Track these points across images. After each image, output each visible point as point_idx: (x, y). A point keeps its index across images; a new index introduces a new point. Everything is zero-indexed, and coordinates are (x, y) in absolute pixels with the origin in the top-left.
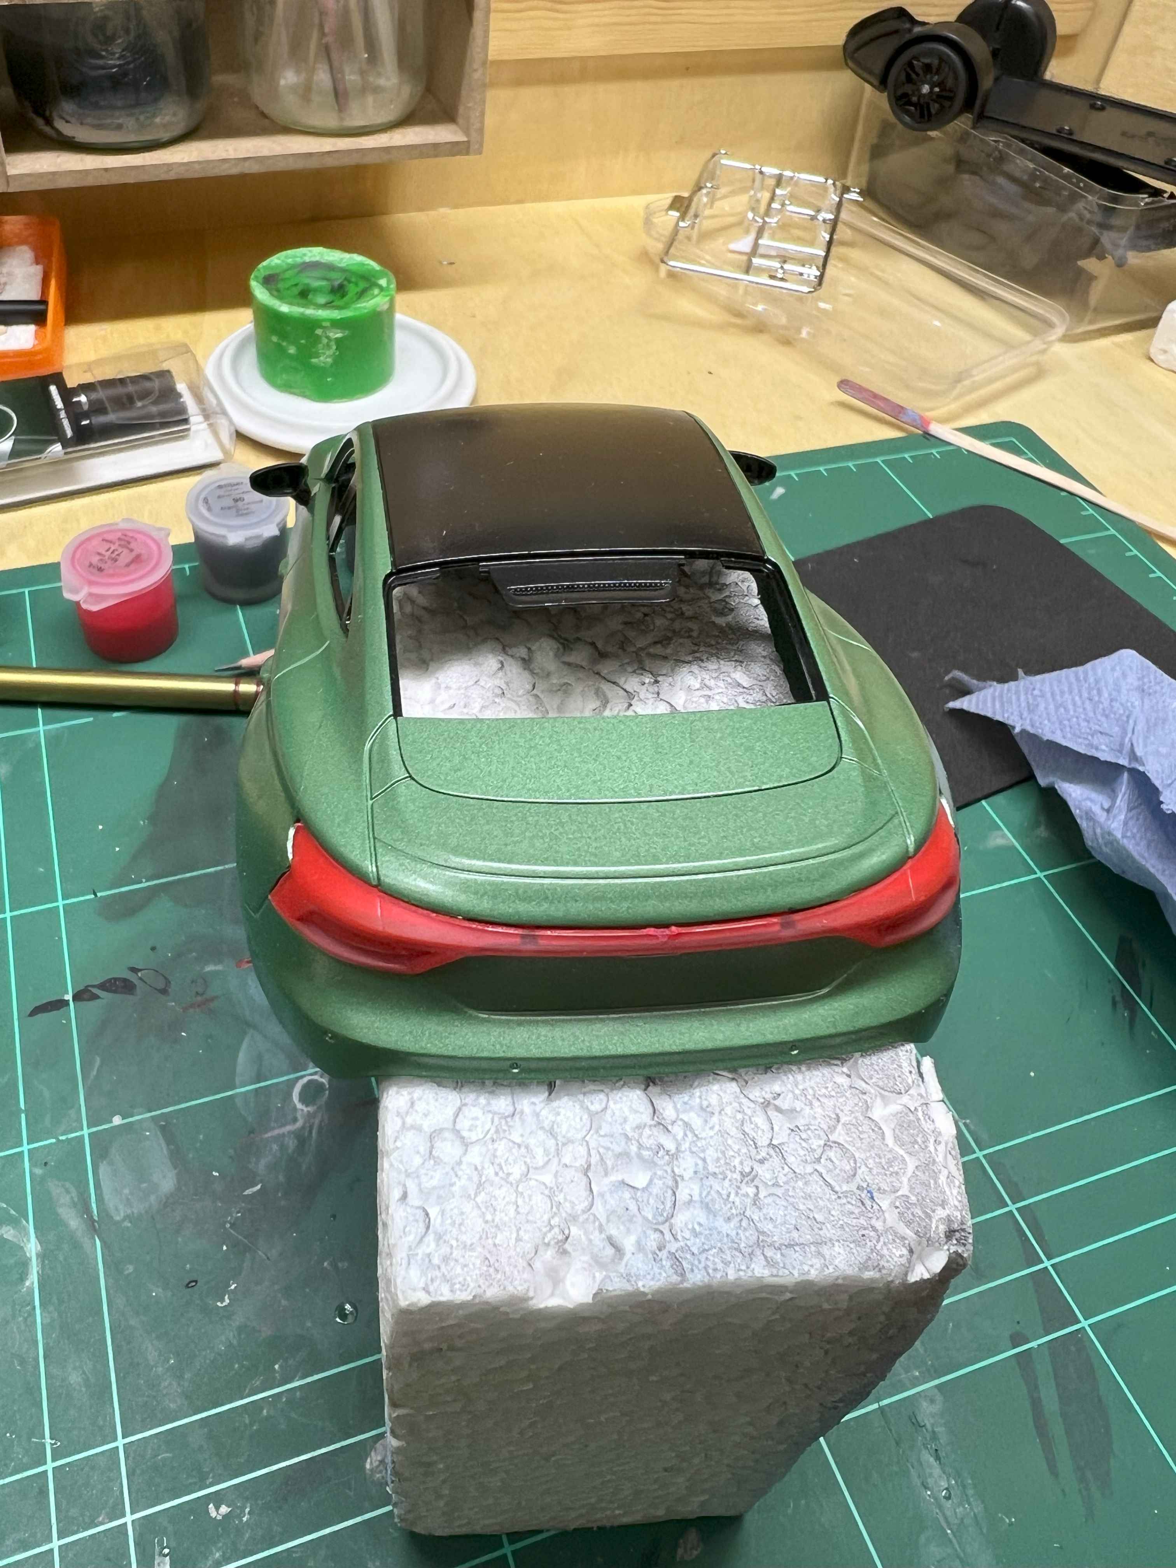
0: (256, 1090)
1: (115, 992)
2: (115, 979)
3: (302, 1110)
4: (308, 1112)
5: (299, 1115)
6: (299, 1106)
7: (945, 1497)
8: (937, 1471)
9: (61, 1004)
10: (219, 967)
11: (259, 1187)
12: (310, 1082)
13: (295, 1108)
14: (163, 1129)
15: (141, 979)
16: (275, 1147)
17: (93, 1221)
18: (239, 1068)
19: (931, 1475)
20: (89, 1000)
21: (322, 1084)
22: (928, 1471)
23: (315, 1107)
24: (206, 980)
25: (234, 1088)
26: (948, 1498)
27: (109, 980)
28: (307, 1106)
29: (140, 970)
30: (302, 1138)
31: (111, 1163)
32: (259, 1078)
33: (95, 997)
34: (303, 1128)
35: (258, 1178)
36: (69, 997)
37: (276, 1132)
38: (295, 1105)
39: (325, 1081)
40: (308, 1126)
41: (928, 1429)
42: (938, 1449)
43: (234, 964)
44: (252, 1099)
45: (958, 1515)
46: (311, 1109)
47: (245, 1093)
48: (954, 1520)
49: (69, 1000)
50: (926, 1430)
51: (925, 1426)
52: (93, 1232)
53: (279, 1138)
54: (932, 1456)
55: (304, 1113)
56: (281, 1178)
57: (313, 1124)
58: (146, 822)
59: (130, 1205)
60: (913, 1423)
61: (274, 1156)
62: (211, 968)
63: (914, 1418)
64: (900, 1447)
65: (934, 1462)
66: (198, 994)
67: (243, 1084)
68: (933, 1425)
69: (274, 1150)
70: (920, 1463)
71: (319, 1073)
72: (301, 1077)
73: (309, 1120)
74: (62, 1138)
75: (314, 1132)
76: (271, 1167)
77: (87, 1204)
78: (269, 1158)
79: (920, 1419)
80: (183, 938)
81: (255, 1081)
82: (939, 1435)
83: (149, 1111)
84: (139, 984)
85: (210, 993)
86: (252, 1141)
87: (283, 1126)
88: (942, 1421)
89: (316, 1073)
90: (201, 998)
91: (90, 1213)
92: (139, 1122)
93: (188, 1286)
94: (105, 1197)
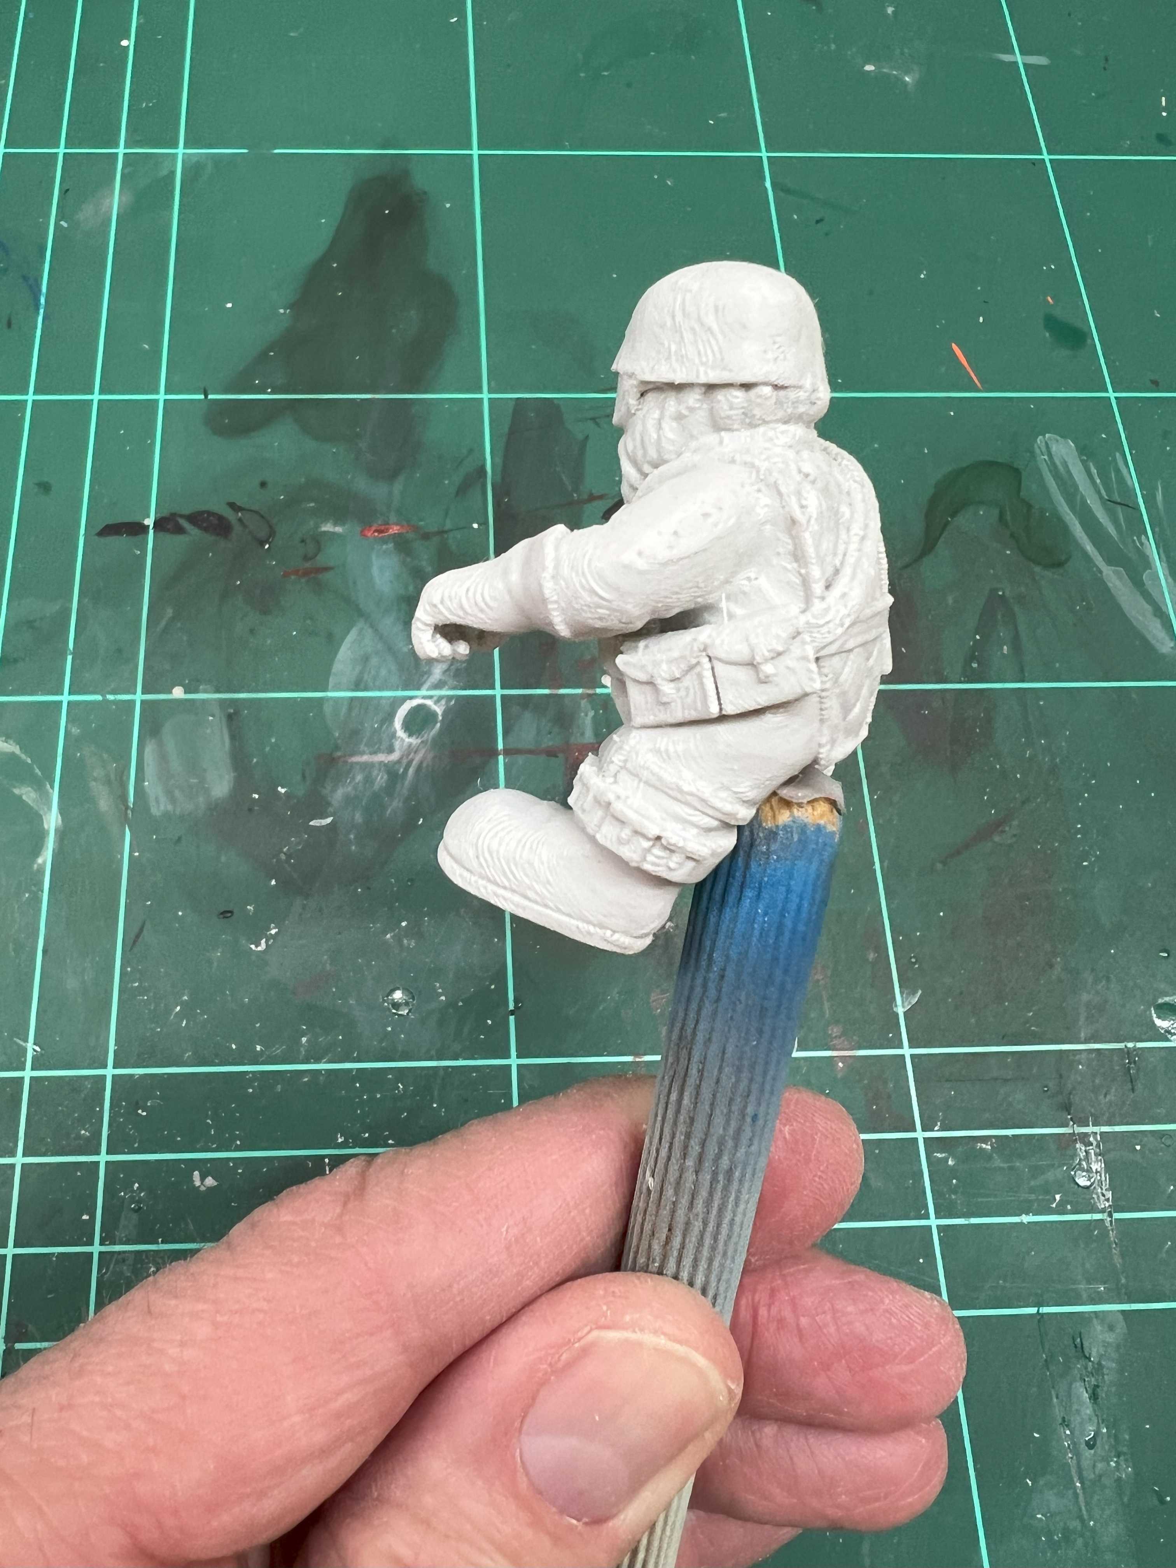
0: (352, 699)
1: (206, 530)
2: (209, 513)
3: (403, 740)
4: (410, 745)
5: (397, 744)
6: (401, 733)
7: (1087, 1443)
8: (1088, 1410)
9: (139, 529)
10: (339, 529)
11: (329, 820)
12: (420, 707)
13: (393, 735)
14: (230, 717)
15: (240, 520)
16: (359, 778)
17: (127, 808)
18: (337, 667)
19: (1078, 1412)
20: (173, 532)
21: (434, 714)
22: (1075, 1407)
23: (419, 741)
24: (318, 541)
25: (325, 690)
26: (1091, 1445)
27: (202, 513)
28: (410, 736)
29: (240, 509)
30: (393, 774)
31: (161, 744)
32: (357, 687)
33: (180, 530)
34: (399, 762)
35: (331, 809)
36: (149, 522)
38: (395, 732)
39: (439, 710)
40: (405, 761)
41: (1092, 1359)
42: (1097, 1386)
43: (359, 529)
44: (344, 710)
45: (1097, 1472)
46: (414, 741)
47: (336, 700)
48: (1089, 1475)
49: (149, 526)
50: (1090, 1360)
51: (1090, 1354)
52: (124, 820)
53: (367, 767)
54: (1087, 1392)
55: (405, 744)
56: (358, 817)
57: (412, 761)
58: (288, 311)
59: (173, 800)
60: (1076, 1347)
61: (355, 788)
62: (328, 527)
63: (1079, 1340)
64: (1048, 1369)
65: (1088, 1400)
66: (306, 558)
67: (337, 688)
68: (1101, 1356)
69: (357, 781)
70: (1069, 1395)
71: (435, 698)
72: (411, 698)
73: (409, 754)
74: (110, 697)
75: (411, 771)
76: (349, 801)
77: (124, 786)
78: (350, 789)
79: (1086, 1344)
80: (303, 480)
81: (352, 687)
82: (1105, 1371)
83: (218, 691)
84: (237, 528)
85: (321, 560)
86: (333, 759)
87: (375, 753)
88: (1114, 1355)
89: (431, 697)
90: (308, 565)
91: (124, 797)
92: (204, 701)
93: (222, 916)
94: (146, 783)
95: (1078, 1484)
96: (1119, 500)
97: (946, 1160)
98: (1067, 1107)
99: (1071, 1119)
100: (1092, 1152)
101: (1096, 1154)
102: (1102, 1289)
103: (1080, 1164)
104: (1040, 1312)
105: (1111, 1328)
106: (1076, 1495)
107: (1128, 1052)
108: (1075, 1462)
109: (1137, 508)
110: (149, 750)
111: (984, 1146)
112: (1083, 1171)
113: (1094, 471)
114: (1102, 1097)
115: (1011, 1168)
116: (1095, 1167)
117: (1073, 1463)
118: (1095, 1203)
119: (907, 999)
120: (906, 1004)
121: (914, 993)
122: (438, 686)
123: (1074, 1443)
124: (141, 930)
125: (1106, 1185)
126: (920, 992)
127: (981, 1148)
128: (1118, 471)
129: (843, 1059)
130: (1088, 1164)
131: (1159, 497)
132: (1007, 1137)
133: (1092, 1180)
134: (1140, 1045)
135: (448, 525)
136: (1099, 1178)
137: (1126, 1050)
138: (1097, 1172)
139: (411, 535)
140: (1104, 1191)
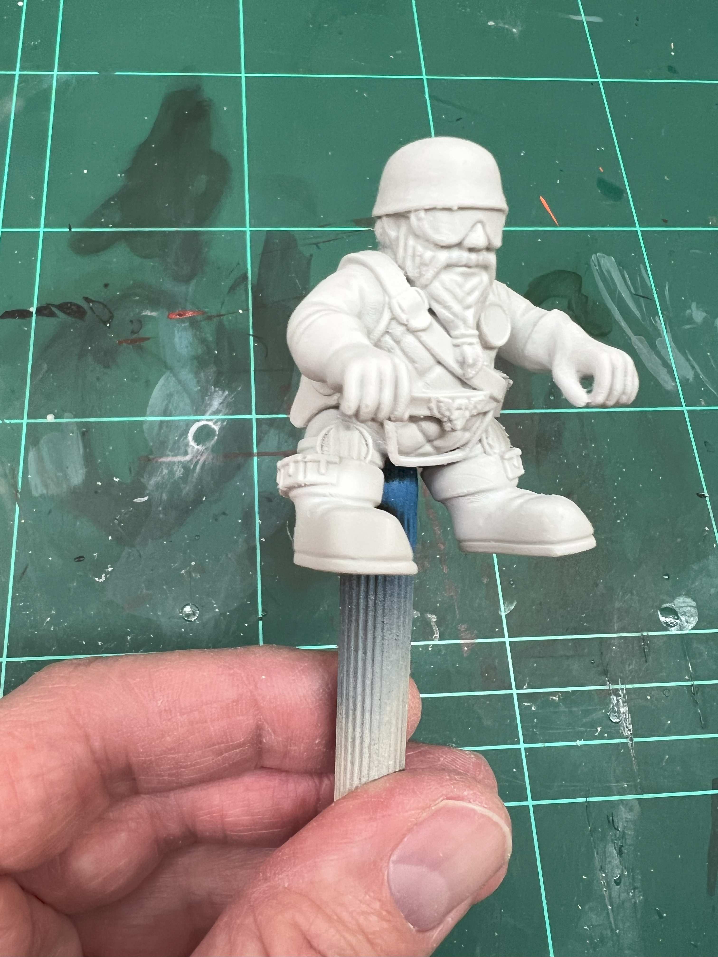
0: (162, 422)
1: (69, 314)
2: (71, 304)
3: (193, 447)
4: (198, 450)
5: (189, 450)
6: (192, 443)
7: (615, 881)
8: (616, 861)
9: (25, 314)
10: (154, 314)
11: (146, 498)
12: (205, 427)
13: (187, 445)
14: (83, 434)
15: (91, 308)
16: (165, 471)
17: (17, 491)
18: (151, 401)
19: (610, 862)
20: (48, 316)
21: (213, 431)
22: (608, 860)
23: (204, 448)
24: (141, 322)
25: (144, 416)
26: (617, 883)
27: (67, 304)
28: (198, 445)
29: (92, 301)
30: (187, 469)
31: (39, 451)
32: (165, 414)
33: (52, 315)
34: (191, 460)
35: (148, 492)
36: (33, 309)
37: (169, 459)
38: (189, 442)
39: (216, 428)
40: (195, 461)
41: (619, 829)
42: (622, 846)
43: (167, 313)
44: (156, 428)
45: (622, 898)
46: (200, 447)
47: (151, 422)
48: (616, 901)
49: (32, 312)
50: (618, 830)
51: (618, 826)
52: (15, 499)
53: (171, 465)
54: (616, 850)
55: (195, 450)
56: (165, 497)
57: (199, 460)
58: (123, 175)
59: (46, 486)
60: (609, 822)
61: (163, 477)
62: (148, 313)
63: (611, 818)
64: (592, 836)
65: (616, 855)
66: (133, 332)
67: (152, 414)
68: (625, 827)
69: (164, 473)
70: (605, 852)
71: (214, 421)
72: (198, 421)
73: (197, 456)
74: (7, 421)
75: (198, 467)
76: (158, 486)
77: (15, 476)
78: (159, 478)
79: (616, 820)
80: (132, 282)
81: (163, 414)
82: (627, 837)
83: (75, 417)
84: (89, 313)
85: (143, 334)
86: (149, 460)
87: (176, 455)
88: (632, 827)
89: (211, 420)
90: (134, 336)
91: (15, 485)
92: (67, 424)
93: (77, 560)
94: (30, 476)
95: (610, 907)
96: (641, 294)
97: (530, 707)
98: (605, 673)
99: (608, 681)
100: (620, 700)
101: (623, 702)
102: (626, 786)
103: (613, 708)
104: (588, 801)
105: (631, 810)
106: (608, 913)
107: (643, 638)
108: (607, 892)
109: (653, 300)
110: (31, 455)
111: (554, 698)
112: (615, 712)
113: (627, 276)
114: (627, 666)
115: (571, 712)
116: (622, 710)
117: (606, 894)
118: (622, 733)
119: (507, 607)
120: (507, 610)
121: (511, 603)
122: (216, 413)
123: (608, 883)
124: (26, 569)
125: (629, 720)
126: (515, 603)
127: (552, 699)
128: (642, 277)
129: (467, 645)
130: (618, 708)
131: (667, 292)
132: (568, 692)
133: (620, 719)
134: (651, 634)
135: (223, 312)
136: (625, 716)
137: (642, 637)
138: (623, 713)
139: (199, 318)
140: (628, 725)
